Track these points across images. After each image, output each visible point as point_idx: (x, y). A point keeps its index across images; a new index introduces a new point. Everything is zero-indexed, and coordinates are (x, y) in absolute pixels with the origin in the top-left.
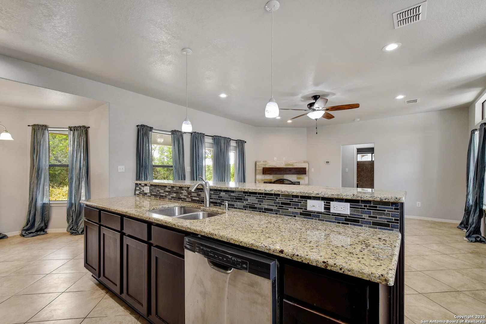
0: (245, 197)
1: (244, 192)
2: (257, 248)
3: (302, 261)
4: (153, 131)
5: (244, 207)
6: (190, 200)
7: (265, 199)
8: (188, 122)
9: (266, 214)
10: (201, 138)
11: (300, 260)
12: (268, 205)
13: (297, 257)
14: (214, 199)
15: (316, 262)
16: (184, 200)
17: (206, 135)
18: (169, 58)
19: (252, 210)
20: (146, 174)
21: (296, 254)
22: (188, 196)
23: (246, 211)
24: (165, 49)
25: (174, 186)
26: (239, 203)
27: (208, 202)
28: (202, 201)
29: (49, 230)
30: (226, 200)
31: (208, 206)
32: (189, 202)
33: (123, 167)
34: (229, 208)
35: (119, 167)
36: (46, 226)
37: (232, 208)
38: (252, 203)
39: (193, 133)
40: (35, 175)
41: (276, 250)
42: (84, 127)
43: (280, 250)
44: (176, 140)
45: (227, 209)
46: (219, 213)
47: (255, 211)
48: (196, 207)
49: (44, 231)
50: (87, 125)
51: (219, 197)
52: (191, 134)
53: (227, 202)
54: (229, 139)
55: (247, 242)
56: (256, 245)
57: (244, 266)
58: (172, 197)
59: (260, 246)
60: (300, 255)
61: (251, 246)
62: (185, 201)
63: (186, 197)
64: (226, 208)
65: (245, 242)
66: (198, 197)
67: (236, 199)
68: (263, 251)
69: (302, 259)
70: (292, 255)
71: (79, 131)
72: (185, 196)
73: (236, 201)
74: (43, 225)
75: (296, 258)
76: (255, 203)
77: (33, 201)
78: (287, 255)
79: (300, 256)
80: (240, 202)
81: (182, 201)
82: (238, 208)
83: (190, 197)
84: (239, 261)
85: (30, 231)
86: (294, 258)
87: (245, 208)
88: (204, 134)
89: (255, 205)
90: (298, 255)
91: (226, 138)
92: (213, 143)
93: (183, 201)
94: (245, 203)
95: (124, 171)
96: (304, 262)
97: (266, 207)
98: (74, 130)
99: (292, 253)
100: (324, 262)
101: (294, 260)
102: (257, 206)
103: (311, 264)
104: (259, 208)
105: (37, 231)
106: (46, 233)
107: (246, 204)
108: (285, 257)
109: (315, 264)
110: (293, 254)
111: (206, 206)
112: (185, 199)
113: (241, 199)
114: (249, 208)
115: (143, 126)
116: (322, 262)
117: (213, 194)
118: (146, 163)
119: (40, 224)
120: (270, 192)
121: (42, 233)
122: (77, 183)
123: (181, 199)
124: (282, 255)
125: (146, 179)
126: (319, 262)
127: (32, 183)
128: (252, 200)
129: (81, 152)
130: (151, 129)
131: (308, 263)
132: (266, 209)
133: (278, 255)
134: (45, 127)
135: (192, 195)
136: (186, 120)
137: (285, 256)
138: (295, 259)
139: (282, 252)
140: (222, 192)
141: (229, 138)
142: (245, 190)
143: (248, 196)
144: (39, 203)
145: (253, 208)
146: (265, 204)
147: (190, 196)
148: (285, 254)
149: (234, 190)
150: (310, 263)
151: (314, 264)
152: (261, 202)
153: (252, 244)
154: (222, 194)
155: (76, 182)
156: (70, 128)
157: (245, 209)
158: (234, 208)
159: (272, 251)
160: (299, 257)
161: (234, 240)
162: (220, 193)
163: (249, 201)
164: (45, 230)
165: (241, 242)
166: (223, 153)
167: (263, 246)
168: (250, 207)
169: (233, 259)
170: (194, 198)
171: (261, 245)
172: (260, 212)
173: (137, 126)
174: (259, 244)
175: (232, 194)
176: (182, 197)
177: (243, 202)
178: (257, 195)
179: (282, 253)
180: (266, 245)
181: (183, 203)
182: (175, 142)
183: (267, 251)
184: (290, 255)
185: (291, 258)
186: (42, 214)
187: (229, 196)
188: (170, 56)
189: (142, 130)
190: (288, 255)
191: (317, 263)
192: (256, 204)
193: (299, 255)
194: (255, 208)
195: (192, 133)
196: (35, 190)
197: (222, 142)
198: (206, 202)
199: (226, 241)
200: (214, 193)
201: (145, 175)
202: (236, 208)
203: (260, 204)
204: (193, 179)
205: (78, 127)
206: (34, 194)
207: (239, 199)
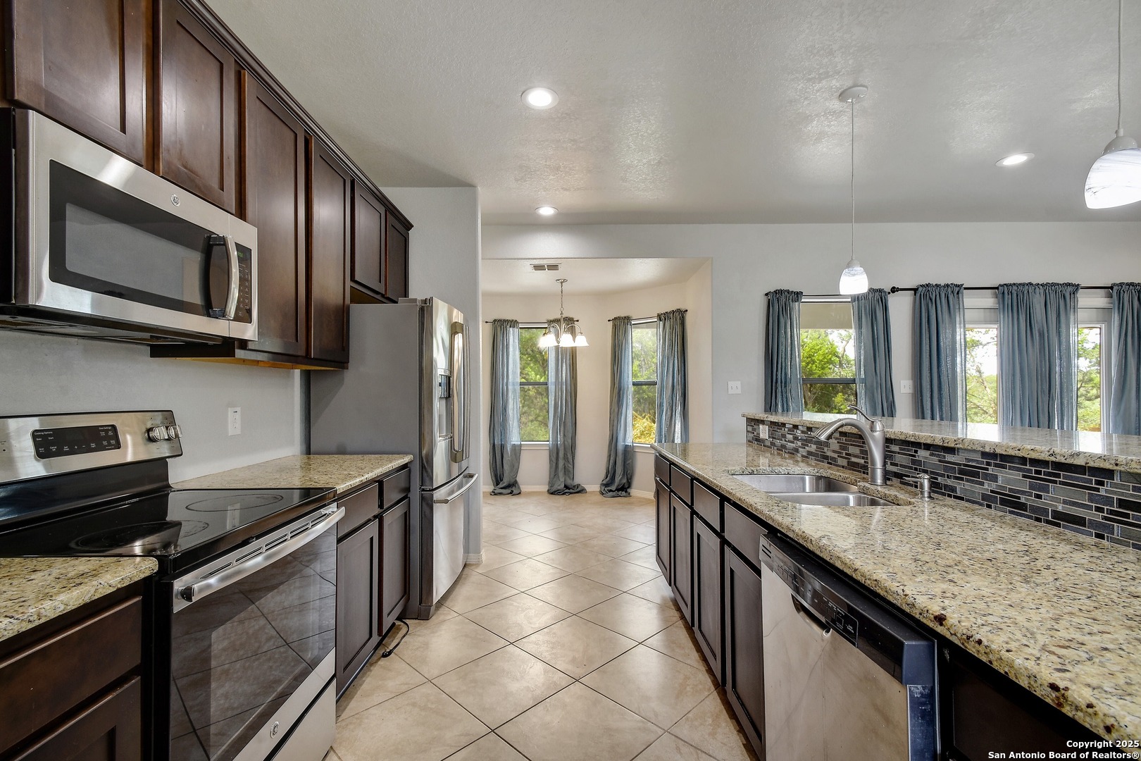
0: (987, 469)
1: (984, 454)
2: (885, 594)
3: (991, 662)
4: (803, 300)
5: (985, 497)
6: (844, 462)
7: (1055, 482)
8: (855, 268)
9: (1056, 529)
10: (951, 299)
11: (984, 659)
12: (1065, 502)
13: (977, 645)
14: (901, 466)
15: (1029, 677)
16: (831, 462)
17: (965, 289)
18: (812, 127)
19: (1011, 512)
20: (787, 398)
21: (977, 637)
22: (840, 453)
23: (993, 511)
24: (798, 113)
25: (811, 426)
26: (968, 485)
27: (879, 473)
28: (863, 469)
29: (634, 491)
30: (925, 472)
31: (879, 481)
32: (843, 467)
33: (738, 384)
34: (932, 495)
35: (730, 384)
36: (629, 485)
37: (950, 496)
38: (1010, 490)
39: (920, 289)
40: (615, 400)
41: (927, 611)
42: (679, 311)
43: (937, 614)
44: (866, 314)
45: (926, 495)
46: (899, 503)
47: (1022, 515)
48: (853, 481)
49: (626, 492)
50: (683, 308)
51: (914, 462)
52: (913, 292)
53: (927, 477)
54: (1070, 289)
55: (868, 573)
56: (885, 585)
57: (850, 628)
58: (810, 453)
59: (892, 589)
60: (986, 644)
61: (873, 586)
62: (834, 465)
63: (835, 456)
64: (922, 493)
65: (862, 571)
66: (863, 458)
67: (961, 472)
68: (899, 605)
69: (991, 656)
70: (965, 637)
71: (672, 320)
72: (834, 451)
73: (962, 479)
74: (625, 481)
75: (974, 647)
76: (1019, 492)
77: (613, 440)
78: (953, 632)
79: (986, 647)
80: (972, 482)
81: (828, 463)
82: (968, 501)
83: (844, 455)
84: (841, 614)
85: (609, 488)
86: (969, 647)
87: (987, 501)
88: (959, 286)
89: (1019, 498)
90: (980, 642)
91: (1053, 284)
92: (997, 306)
93: (831, 464)
94: (988, 486)
95: (739, 391)
96: (995, 665)
97: (1060, 508)
98: (665, 319)
99: (964, 632)
100: (1054, 687)
101: (971, 652)
102: (1026, 499)
103: (1014, 679)
104: (1035, 509)
105: (618, 490)
106: (629, 495)
107: (992, 491)
108: (947, 637)
109: (1026, 682)
110: (969, 633)
111: (873, 481)
112: (833, 459)
113: (976, 475)
114: (1001, 504)
115: (779, 292)
116: (1046, 684)
117: (899, 453)
118: (786, 374)
119: (621, 480)
120: (1070, 461)
121: (624, 493)
122: (669, 413)
123: (826, 457)
124: (939, 629)
125: (786, 409)
126: (1039, 682)
127: (612, 410)
128: (1008, 479)
129: (674, 357)
130: (798, 295)
131: (1006, 672)
132: (1057, 514)
133: (931, 626)
134: (627, 319)
135: (850, 452)
136: (849, 265)
137: (948, 635)
138: (972, 648)
139: (940, 619)
140: (921, 448)
141: (1069, 285)
142: (983, 447)
143: (996, 465)
144: (621, 445)
145: (1012, 503)
146: (1057, 498)
147: (846, 454)
148: (948, 629)
149: (953, 445)
150: (1012, 677)
151: (1024, 683)
152: (1040, 489)
153: (876, 580)
154: (923, 454)
155: (667, 410)
156: (659, 316)
157: (989, 506)
158: (956, 497)
159: (918, 612)
160: (982, 649)
161: (842, 562)
162: (916, 452)
163: (1000, 483)
164: (628, 490)
165: (856, 570)
166: (1041, 335)
167: (900, 592)
168: (1003, 502)
169: (830, 604)
170: (854, 459)
171: (896, 589)
172: (1038, 520)
173: (767, 294)
174: (893, 586)
175: (949, 458)
176: (829, 454)
177: (982, 484)
178: (1028, 467)
179: (941, 624)
180: (907, 592)
181: (829, 468)
182: (864, 320)
183: (907, 609)
184: (959, 635)
185: (963, 644)
186: (624, 462)
187: (940, 461)
188: (815, 122)
189: (776, 302)
190: (955, 634)
191: (1032, 683)
192: (1023, 493)
193: (985, 642)
194: (1022, 507)
195: (918, 289)
196: (616, 422)
197: (1038, 301)
198: (874, 470)
199: (828, 559)
200: (901, 449)
201: (785, 400)
202: (962, 499)
203: (1039, 497)
204: (919, 412)
205: (670, 312)
206: (615, 428)
207: (968, 472)
